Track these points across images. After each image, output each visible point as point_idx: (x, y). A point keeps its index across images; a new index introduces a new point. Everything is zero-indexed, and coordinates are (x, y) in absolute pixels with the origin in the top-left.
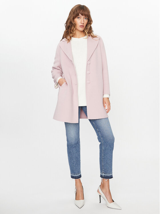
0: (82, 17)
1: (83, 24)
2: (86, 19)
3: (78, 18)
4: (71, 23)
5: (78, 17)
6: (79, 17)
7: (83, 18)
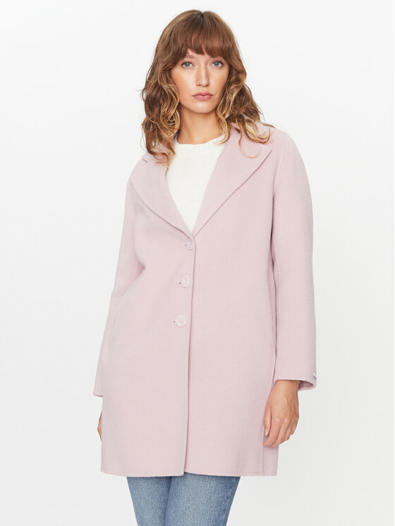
0: (202, 60)
1: (207, 86)
2: (220, 65)
3: (187, 64)
4: (157, 87)
5: (185, 63)
6: (186, 59)
7: (203, 64)
